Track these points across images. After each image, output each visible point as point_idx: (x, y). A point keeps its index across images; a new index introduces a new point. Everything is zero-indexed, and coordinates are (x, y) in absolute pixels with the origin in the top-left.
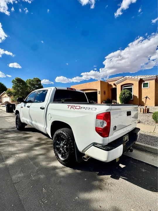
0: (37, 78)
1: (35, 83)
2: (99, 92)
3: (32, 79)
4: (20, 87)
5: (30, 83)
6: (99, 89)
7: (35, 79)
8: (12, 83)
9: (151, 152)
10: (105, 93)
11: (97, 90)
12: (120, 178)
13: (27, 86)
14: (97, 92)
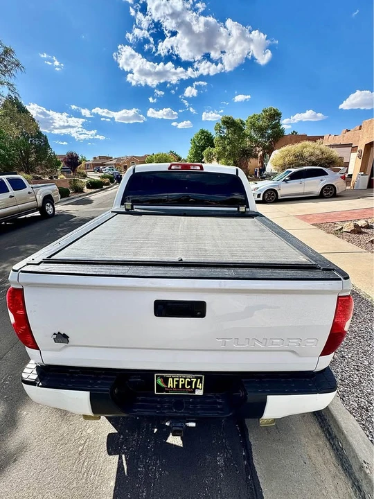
0: (271, 110)
1: (264, 123)
5: (253, 126)
7: (267, 111)
8: (216, 131)
12: (116, 458)
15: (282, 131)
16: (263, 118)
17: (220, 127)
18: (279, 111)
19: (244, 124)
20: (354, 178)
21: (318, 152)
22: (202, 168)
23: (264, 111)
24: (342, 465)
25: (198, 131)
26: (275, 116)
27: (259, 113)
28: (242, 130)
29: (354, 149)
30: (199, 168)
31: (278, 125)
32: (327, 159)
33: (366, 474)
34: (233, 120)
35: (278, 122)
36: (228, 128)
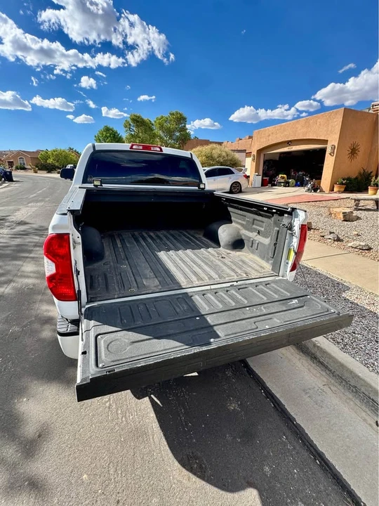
0: (177, 113)
1: (172, 126)
2: (333, 148)
3: (166, 115)
4: (140, 137)
5: (161, 127)
6: (333, 140)
7: (173, 114)
8: (125, 129)
9: (326, 367)
10: (354, 151)
11: (325, 142)
12: (147, 399)
13: (154, 136)
14: (326, 148)
15: (189, 135)
16: (171, 120)
17: (130, 125)
18: (185, 115)
19: (153, 125)
20: (251, 179)
21: (224, 154)
22: (161, 150)
23: (171, 114)
24: (302, 352)
25: (102, 128)
26: (181, 120)
27: (167, 116)
28: (152, 130)
29: (248, 155)
30: (159, 149)
31: (184, 129)
32: (231, 160)
33: (318, 347)
34: (142, 119)
35: (185, 126)
36: (137, 126)
